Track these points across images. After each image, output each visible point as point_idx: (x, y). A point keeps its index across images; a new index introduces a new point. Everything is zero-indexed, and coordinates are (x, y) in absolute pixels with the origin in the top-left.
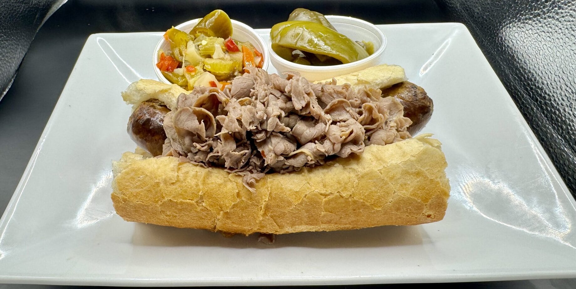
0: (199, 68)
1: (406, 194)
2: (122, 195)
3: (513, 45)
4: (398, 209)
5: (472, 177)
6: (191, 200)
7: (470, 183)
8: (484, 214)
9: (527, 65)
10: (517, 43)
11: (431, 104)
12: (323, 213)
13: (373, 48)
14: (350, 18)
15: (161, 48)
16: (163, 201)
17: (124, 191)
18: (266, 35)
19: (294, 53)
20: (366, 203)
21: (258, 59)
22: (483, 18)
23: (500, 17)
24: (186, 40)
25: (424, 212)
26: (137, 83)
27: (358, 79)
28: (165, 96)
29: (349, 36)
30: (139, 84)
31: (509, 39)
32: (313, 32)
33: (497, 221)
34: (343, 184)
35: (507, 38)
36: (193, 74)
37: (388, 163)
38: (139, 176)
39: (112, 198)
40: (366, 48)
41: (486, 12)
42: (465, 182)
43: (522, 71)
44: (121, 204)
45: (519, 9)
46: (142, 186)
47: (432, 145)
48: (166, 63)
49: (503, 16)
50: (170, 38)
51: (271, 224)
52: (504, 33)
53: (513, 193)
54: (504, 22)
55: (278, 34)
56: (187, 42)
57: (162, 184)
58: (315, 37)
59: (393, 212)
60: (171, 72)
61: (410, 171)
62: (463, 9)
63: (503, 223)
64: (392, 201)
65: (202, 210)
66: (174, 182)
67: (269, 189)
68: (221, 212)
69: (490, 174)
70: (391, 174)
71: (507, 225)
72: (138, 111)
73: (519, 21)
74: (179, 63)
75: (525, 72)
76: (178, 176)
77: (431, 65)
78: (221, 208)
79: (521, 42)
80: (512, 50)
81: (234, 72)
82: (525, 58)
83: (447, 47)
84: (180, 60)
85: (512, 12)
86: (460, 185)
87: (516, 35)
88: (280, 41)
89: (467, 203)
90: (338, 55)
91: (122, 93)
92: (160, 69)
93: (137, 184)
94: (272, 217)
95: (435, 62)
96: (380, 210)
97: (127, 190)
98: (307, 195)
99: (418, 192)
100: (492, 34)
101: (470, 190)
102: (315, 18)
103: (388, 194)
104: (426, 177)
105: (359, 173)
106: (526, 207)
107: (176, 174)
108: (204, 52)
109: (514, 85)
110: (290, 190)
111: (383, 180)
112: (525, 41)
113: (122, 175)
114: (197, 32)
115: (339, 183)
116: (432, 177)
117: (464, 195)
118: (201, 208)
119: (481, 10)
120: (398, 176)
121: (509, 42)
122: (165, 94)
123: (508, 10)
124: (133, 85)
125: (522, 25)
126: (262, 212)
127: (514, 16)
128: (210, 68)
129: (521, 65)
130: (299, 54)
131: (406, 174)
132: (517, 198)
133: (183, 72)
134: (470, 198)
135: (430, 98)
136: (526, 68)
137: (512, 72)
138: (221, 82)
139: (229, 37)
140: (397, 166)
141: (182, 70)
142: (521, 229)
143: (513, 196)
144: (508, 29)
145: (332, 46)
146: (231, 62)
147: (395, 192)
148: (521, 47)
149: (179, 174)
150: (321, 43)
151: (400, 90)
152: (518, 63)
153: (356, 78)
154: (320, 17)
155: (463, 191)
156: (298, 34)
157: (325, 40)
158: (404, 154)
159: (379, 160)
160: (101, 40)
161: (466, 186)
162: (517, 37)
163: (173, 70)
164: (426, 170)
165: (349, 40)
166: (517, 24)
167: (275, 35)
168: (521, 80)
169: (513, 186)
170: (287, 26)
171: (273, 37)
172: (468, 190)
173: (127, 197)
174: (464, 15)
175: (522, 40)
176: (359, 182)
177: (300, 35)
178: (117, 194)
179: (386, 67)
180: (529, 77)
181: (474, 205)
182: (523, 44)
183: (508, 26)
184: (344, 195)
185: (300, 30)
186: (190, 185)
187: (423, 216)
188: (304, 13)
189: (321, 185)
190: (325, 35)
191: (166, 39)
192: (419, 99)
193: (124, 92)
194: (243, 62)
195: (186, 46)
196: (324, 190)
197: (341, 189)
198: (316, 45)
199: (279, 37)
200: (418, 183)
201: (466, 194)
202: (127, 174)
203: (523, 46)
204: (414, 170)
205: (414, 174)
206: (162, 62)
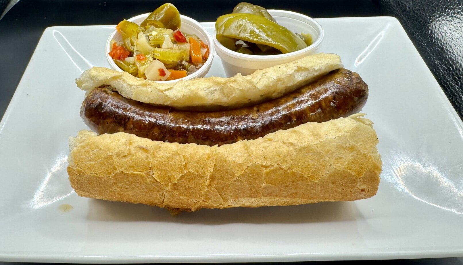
0: (149, 57)
1: (341, 167)
2: (78, 167)
3: (442, 37)
4: (334, 182)
5: (404, 161)
6: (142, 172)
7: (402, 167)
8: (415, 196)
9: (455, 56)
10: (446, 36)
11: (366, 88)
12: (264, 184)
13: (311, 40)
14: (290, 12)
15: (113, 38)
16: (115, 173)
17: (79, 163)
18: (211, 28)
19: (237, 43)
20: (304, 175)
21: (204, 50)
22: (414, 12)
23: (430, 12)
24: (137, 32)
25: (358, 186)
26: (90, 70)
27: (297, 66)
28: (117, 82)
29: (289, 29)
30: (92, 71)
31: (438, 31)
32: (255, 23)
33: (427, 202)
34: (283, 157)
35: (437, 31)
36: (143, 62)
37: (324, 138)
38: (93, 150)
39: (68, 171)
40: (305, 39)
41: (417, 6)
42: (397, 166)
43: (450, 62)
44: (76, 177)
45: (448, 4)
46: (96, 159)
47: (364, 123)
48: (119, 52)
49: (433, 10)
50: (122, 30)
51: (216, 195)
52: (434, 26)
53: (443, 176)
54: (434, 16)
55: (223, 24)
56: (138, 33)
57: (115, 157)
58: (256, 28)
59: (329, 185)
60: (122, 60)
61: (344, 146)
62: (396, 4)
63: (433, 204)
64: (328, 174)
65: (151, 181)
66: (126, 155)
67: (214, 161)
68: (170, 184)
69: (421, 158)
70: (327, 148)
71: (437, 206)
72: (92, 96)
73: (448, 15)
74: (131, 53)
75: (454, 63)
76: (129, 150)
77: (365, 56)
78: (170, 179)
79: (450, 35)
80: (442, 42)
81: (181, 61)
82: (453, 50)
83: (381, 39)
84: (131, 50)
85: (441, 7)
86: (392, 169)
87: (445, 28)
88: (224, 32)
89: (399, 185)
90: (279, 45)
91: (76, 80)
92: (113, 58)
93: (91, 157)
94: (216, 189)
95: (369, 53)
96: (317, 183)
97: (82, 163)
98: (250, 167)
99: (352, 166)
100: (423, 28)
101: (401, 173)
102: (257, 11)
103: (324, 166)
104: (359, 152)
105: (297, 147)
106: (454, 189)
107: (128, 148)
108: (154, 42)
109: (443, 75)
110: (234, 162)
111: (319, 153)
112: (453, 33)
113: (78, 149)
114: (148, 24)
115: (279, 156)
116: (365, 152)
117: (396, 178)
118: (150, 180)
119: (412, 4)
120: (333, 150)
121: (438, 34)
122: (117, 81)
123: (438, 5)
124: (86, 72)
125: (451, 19)
126: (207, 183)
127: (444, 11)
128: (159, 56)
129: (450, 56)
130: (242, 44)
131: (340, 148)
132: (446, 181)
133: (133, 60)
134: (402, 181)
135: (365, 83)
136: (454, 59)
137: (442, 63)
138: (170, 70)
139: (177, 29)
140: (333, 141)
141: (133, 59)
142: (450, 210)
143: (442, 179)
144: (437, 22)
145: (273, 37)
146: (180, 52)
147: (330, 165)
148: (450, 39)
149: (130, 148)
150: (263, 35)
151: (337, 76)
152: (447, 54)
153: (296, 65)
154: (262, 10)
155: (396, 174)
156: (241, 25)
157: (266, 30)
158: (339, 130)
159: (315, 135)
160: (56, 32)
161: (398, 169)
162: (446, 30)
163: (124, 58)
164: (359, 146)
165: (289, 32)
166: (446, 18)
167: (219, 26)
168: (450, 71)
169: (442, 170)
170: (231, 18)
171: (218, 28)
172: (400, 174)
173: (82, 170)
174: (397, 9)
175: (451, 33)
176: (297, 155)
177: (243, 26)
178: (73, 167)
179: (323, 55)
180: (457, 67)
181: (406, 188)
182: (452, 37)
183: (438, 19)
184: (283, 167)
185: (243, 22)
186: (140, 158)
187: (358, 190)
188: (247, 7)
189: (262, 158)
190: (267, 27)
191: (119, 31)
192: (355, 83)
193: (78, 78)
194: (190, 52)
195: (137, 37)
196: (264, 162)
197: (280, 162)
198: (257, 36)
199: (223, 28)
200: (352, 158)
201: (399, 177)
202: (83, 148)
203: (452, 39)
204: (348, 145)
205: (348, 149)
206: (114, 51)
